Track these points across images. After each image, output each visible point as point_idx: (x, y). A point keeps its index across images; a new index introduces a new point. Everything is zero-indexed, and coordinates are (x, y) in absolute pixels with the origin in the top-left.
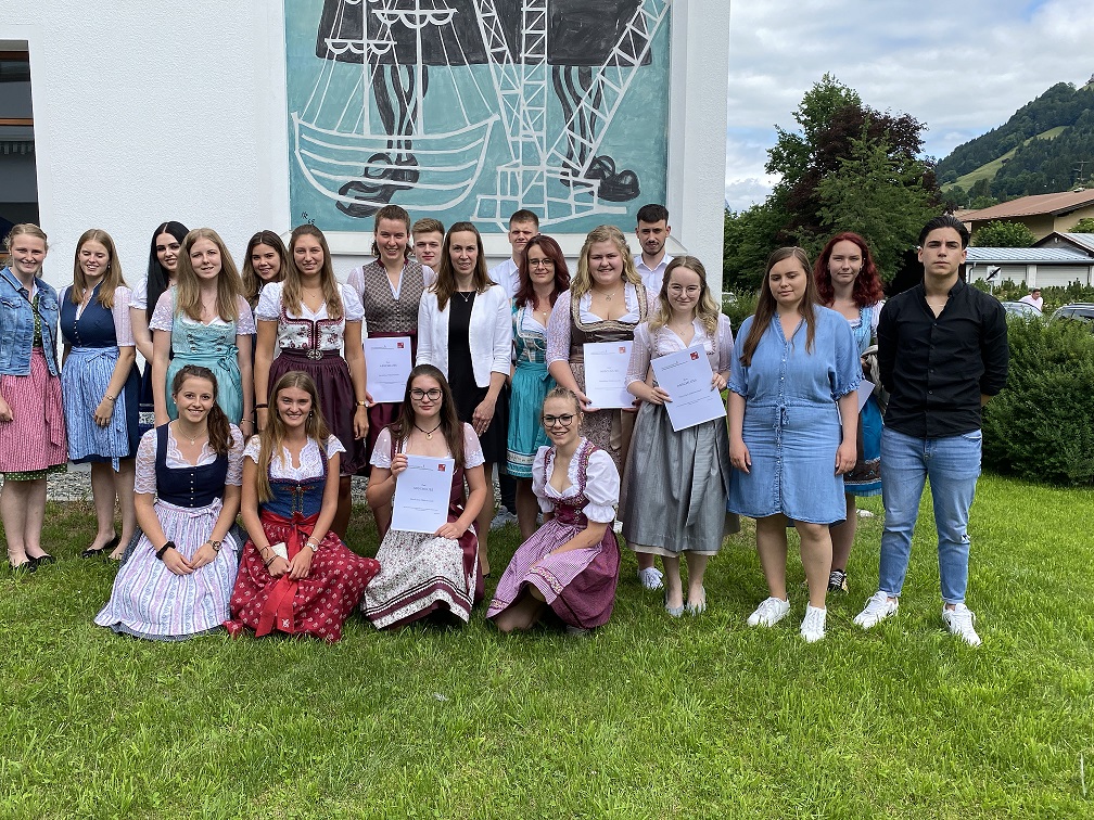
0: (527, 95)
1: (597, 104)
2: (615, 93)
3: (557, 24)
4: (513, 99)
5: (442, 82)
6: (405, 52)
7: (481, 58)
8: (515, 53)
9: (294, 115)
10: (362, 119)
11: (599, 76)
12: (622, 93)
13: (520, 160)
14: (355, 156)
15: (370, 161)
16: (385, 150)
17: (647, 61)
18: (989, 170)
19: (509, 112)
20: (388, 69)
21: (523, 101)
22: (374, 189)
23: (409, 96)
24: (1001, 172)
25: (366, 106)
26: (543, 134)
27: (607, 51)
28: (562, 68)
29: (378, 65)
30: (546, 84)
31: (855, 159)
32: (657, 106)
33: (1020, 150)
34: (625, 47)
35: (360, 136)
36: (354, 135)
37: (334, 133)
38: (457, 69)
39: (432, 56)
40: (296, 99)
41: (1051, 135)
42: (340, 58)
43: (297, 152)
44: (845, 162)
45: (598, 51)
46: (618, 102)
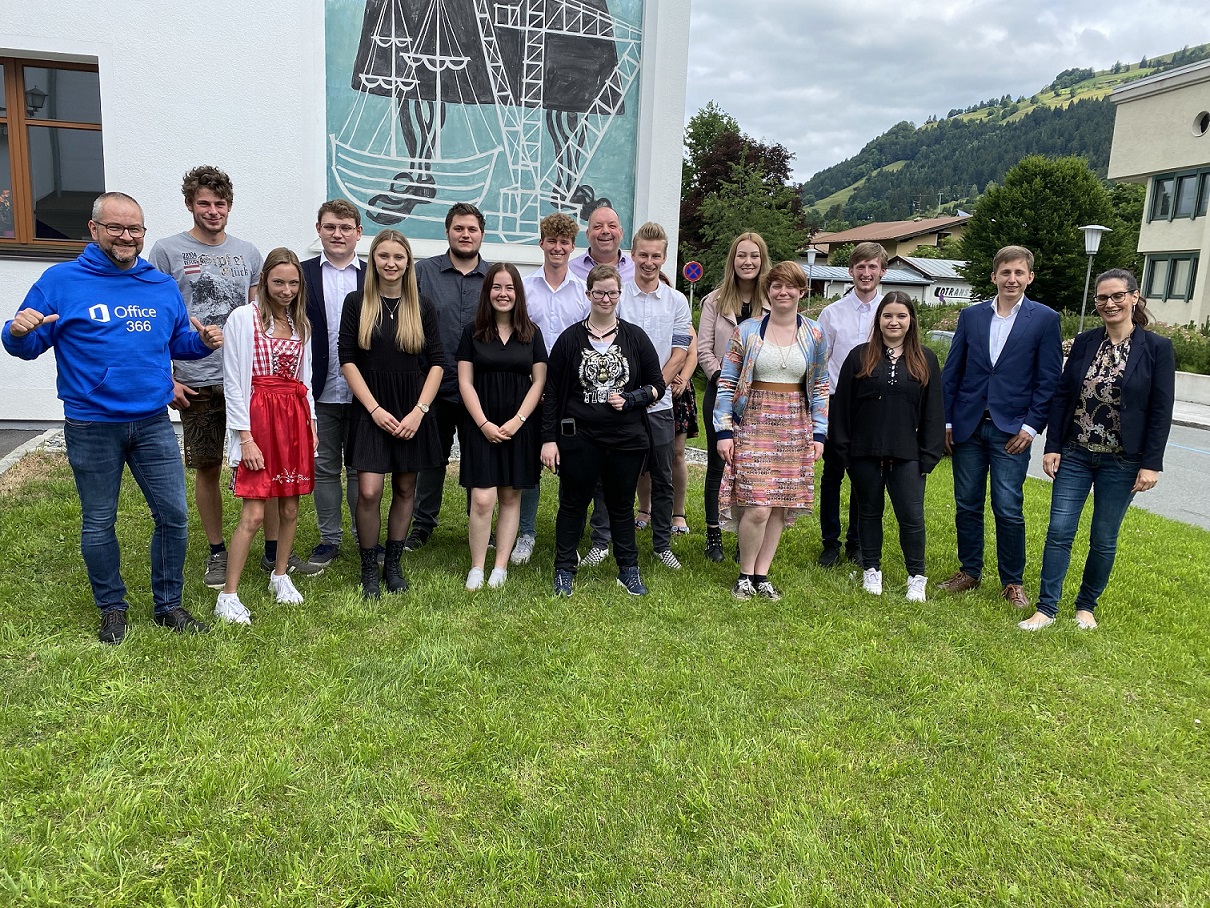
0: (526, 131)
1: (581, 144)
2: (595, 135)
3: (551, 76)
4: (515, 135)
5: (456, 117)
6: (427, 90)
7: (489, 99)
8: (517, 97)
9: (332, 136)
10: (390, 144)
11: (583, 120)
12: (601, 135)
13: (519, 184)
14: (383, 173)
15: (395, 179)
16: (408, 170)
17: (622, 111)
18: (842, 197)
19: (511, 145)
20: (412, 103)
21: (522, 136)
22: (398, 202)
23: (430, 126)
24: (853, 199)
25: (393, 133)
26: (538, 164)
27: (590, 102)
28: (554, 112)
29: (404, 99)
30: (541, 124)
31: (735, 182)
32: (628, 149)
33: (868, 180)
34: (604, 99)
35: (387, 158)
36: (382, 156)
37: (366, 153)
38: (469, 107)
39: (449, 95)
40: (334, 124)
41: (895, 167)
42: (372, 91)
43: (333, 168)
44: (726, 185)
45: (583, 100)
46: (598, 143)
